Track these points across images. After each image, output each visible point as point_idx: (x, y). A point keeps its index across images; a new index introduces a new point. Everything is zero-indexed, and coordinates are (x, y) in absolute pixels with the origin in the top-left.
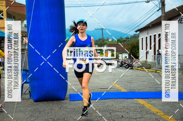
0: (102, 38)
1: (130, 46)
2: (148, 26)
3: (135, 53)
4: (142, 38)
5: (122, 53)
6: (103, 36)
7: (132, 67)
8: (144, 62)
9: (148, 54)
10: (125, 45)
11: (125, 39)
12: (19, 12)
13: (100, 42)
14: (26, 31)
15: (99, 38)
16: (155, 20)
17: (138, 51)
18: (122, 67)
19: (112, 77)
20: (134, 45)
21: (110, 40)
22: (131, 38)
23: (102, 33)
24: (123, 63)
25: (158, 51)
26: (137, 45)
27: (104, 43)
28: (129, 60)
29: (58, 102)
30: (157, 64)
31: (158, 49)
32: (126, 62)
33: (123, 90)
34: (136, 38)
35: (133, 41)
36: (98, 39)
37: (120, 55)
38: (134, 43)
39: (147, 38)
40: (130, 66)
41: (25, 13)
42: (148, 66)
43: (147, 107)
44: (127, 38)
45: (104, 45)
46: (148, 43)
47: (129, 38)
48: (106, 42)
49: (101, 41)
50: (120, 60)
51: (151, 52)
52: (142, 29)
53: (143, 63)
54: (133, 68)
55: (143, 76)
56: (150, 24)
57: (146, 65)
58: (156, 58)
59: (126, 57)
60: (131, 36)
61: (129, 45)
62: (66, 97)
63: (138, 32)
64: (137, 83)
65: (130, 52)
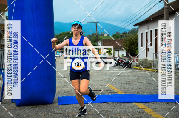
0: (96, 32)
1: (128, 42)
2: (148, 19)
3: (133, 50)
4: (142, 33)
5: (118, 50)
6: (97, 31)
7: (129, 66)
8: (144, 61)
9: (148, 51)
10: (123, 41)
11: (122, 34)
13: (93, 37)
15: (93, 33)
16: (156, 13)
17: (136, 48)
18: (118, 66)
19: (108, 77)
20: (133, 41)
21: (105, 35)
22: (128, 33)
23: (96, 27)
24: (120, 61)
26: (136, 41)
27: (98, 38)
28: (126, 58)
29: (45, 106)
32: (124, 61)
33: (120, 93)
34: (134, 33)
35: (131, 36)
36: (91, 34)
37: (117, 52)
38: (133, 38)
39: (147, 33)
40: (128, 66)
42: (148, 64)
43: (148, 112)
44: (125, 33)
45: (98, 40)
46: (148, 38)
47: (126, 33)
48: (101, 37)
49: (95, 36)
50: (116, 58)
51: (152, 49)
53: (142, 62)
54: (131, 67)
55: (143, 77)
56: (150, 17)
57: (147, 64)
59: (123, 55)
60: (129, 31)
61: (127, 40)
62: (54, 100)
63: (137, 27)
64: (136, 84)
65: (128, 49)
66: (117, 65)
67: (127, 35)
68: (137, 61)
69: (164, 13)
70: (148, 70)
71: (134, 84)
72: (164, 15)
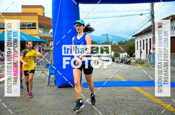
0: (107, 41)
1: (128, 47)
2: (141, 32)
3: (132, 52)
4: (137, 42)
5: (122, 53)
8: (139, 59)
10: (125, 47)
11: (124, 42)
12: (47, 24)
14: (52, 37)
15: (105, 41)
16: (147, 28)
17: (134, 51)
20: (131, 46)
21: (113, 43)
23: (107, 38)
24: (123, 60)
25: (149, 51)
26: (133, 47)
28: (127, 58)
30: (148, 61)
31: (149, 50)
32: (125, 59)
33: (123, 80)
34: (132, 41)
35: (130, 44)
39: (141, 41)
40: (128, 63)
41: (52, 24)
42: (142, 62)
43: (141, 92)
44: (126, 41)
50: (120, 57)
51: (144, 52)
52: (137, 34)
54: (131, 64)
56: (143, 31)
58: (148, 57)
59: (125, 56)
60: (129, 40)
63: (134, 37)
64: (134, 75)
65: (128, 52)
66: (121, 62)
67: (128, 42)
68: (134, 60)
69: (152, 29)
70: (142, 66)
71: (132, 75)
72: (152, 30)
